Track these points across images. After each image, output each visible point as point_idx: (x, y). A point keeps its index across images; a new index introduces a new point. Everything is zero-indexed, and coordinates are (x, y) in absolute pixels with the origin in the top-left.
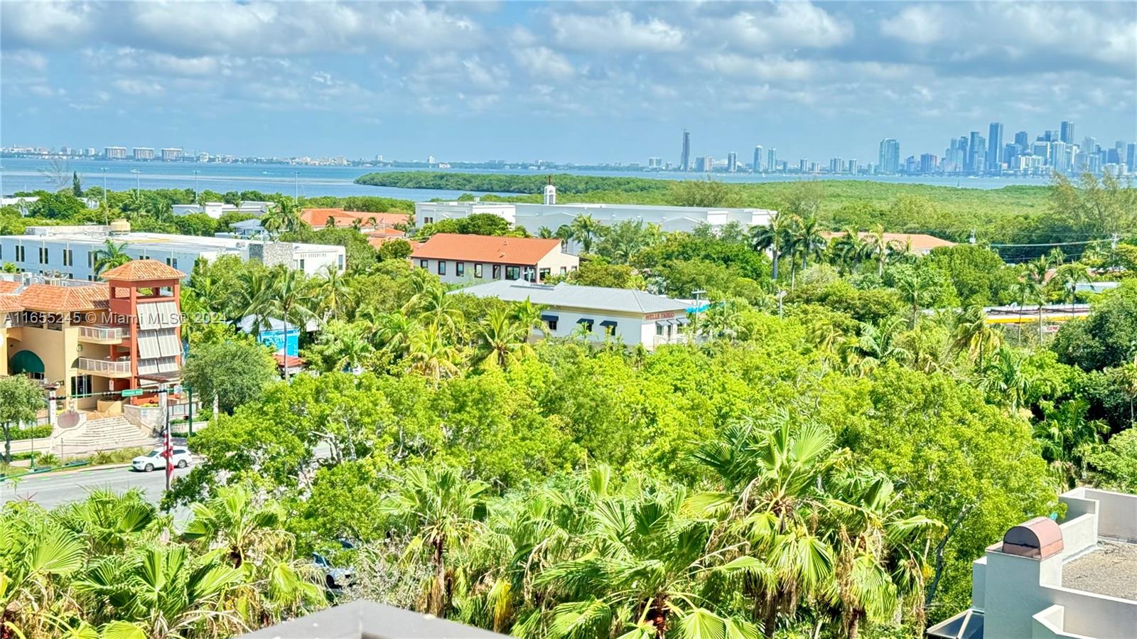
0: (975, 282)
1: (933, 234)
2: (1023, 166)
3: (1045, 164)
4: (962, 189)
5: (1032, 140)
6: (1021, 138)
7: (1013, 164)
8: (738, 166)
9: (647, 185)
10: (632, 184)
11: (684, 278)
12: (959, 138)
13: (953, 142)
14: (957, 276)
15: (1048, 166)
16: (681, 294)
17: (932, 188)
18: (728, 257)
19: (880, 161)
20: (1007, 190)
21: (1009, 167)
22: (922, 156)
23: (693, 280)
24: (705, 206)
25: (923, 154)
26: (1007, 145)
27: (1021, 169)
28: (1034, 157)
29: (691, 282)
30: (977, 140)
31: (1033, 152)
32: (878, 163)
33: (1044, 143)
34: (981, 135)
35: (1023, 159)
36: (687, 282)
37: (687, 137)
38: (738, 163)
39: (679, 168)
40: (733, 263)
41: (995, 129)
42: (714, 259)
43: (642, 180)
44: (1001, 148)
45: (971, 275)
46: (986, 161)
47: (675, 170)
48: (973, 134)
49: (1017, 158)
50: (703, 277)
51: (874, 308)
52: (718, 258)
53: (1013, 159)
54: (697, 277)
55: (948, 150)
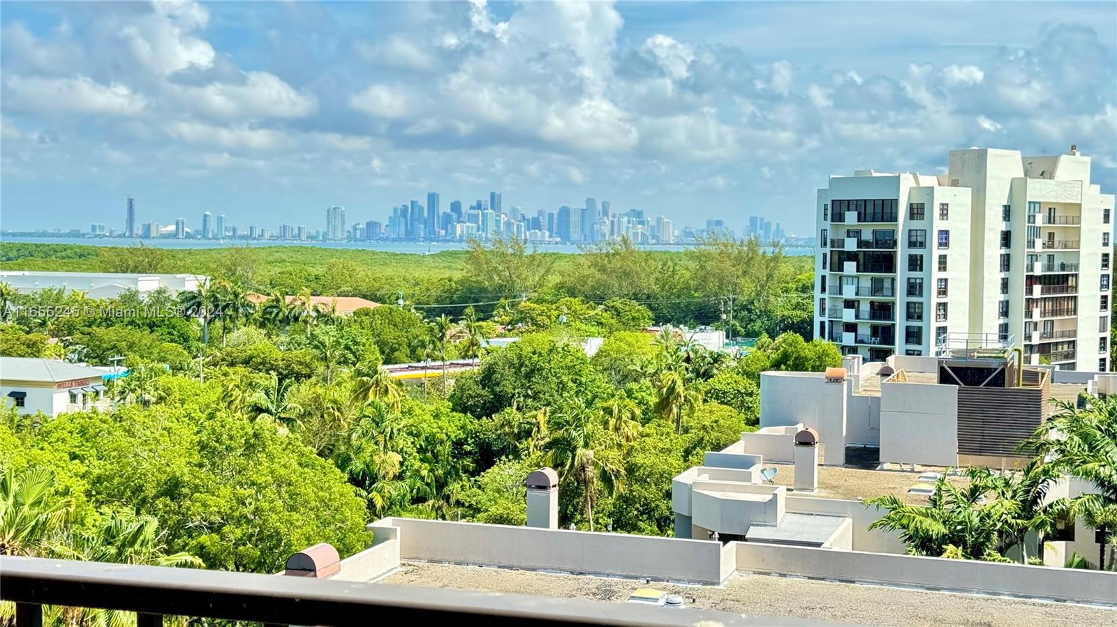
0: (395, 341)
1: (364, 297)
2: (458, 232)
3: (478, 231)
4: (401, 254)
5: (465, 209)
6: (456, 206)
7: (450, 231)
8: (187, 232)
9: (86, 252)
10: (69, 251)
11: (105, 346)
12: (400, 207)
13: (395, 210)
14: (378, 336)
15: (480, 233)
16: (101, 361)
17: (374, 253)
18: (154, 322)
19: (328, 228)
20: (442, 254)
21: (446, 233)
22: (367, 223)
23: (115, 346)
24: (139, 273)
25: (369, 220)
26: (444, 213)
27: (457, 235)
28: (468, 224)
29: (112, 349)
30: (416, 209)
31: (466, 220)
32: (325, 230)
33: (476, 212)
34: (419, 204)
35: (459, 226)
36: (108, 349)
37: (131, 203)
38: (186, 229)
39: (124, 234)
40: (159, 329)
41: (432, 199)
42: (139, 325)
43: (80, 247)
44: (438, 216)
45: (390, 335)
46: (425, 228)
47: (120, 236)
48: (413, 203)
49: (453, 225)
50: (124, 343)
51: (297, 368)
52: (143, 324)
53: (449, 226)
54: (118, 344)
55: (390, 218)
